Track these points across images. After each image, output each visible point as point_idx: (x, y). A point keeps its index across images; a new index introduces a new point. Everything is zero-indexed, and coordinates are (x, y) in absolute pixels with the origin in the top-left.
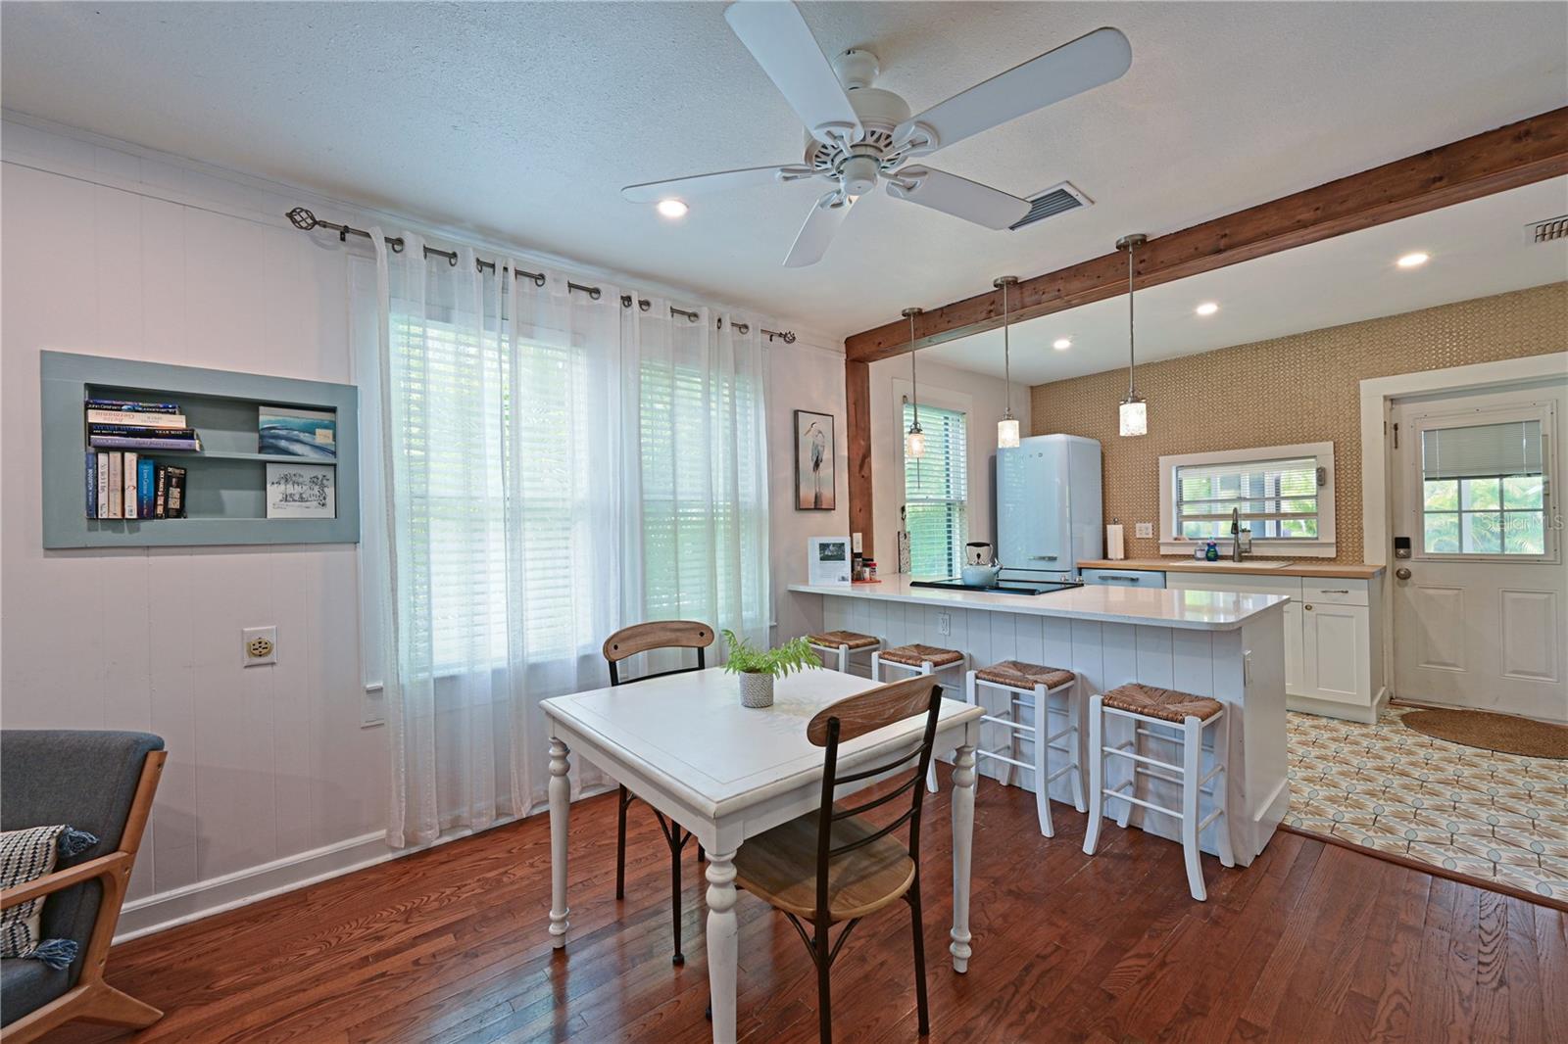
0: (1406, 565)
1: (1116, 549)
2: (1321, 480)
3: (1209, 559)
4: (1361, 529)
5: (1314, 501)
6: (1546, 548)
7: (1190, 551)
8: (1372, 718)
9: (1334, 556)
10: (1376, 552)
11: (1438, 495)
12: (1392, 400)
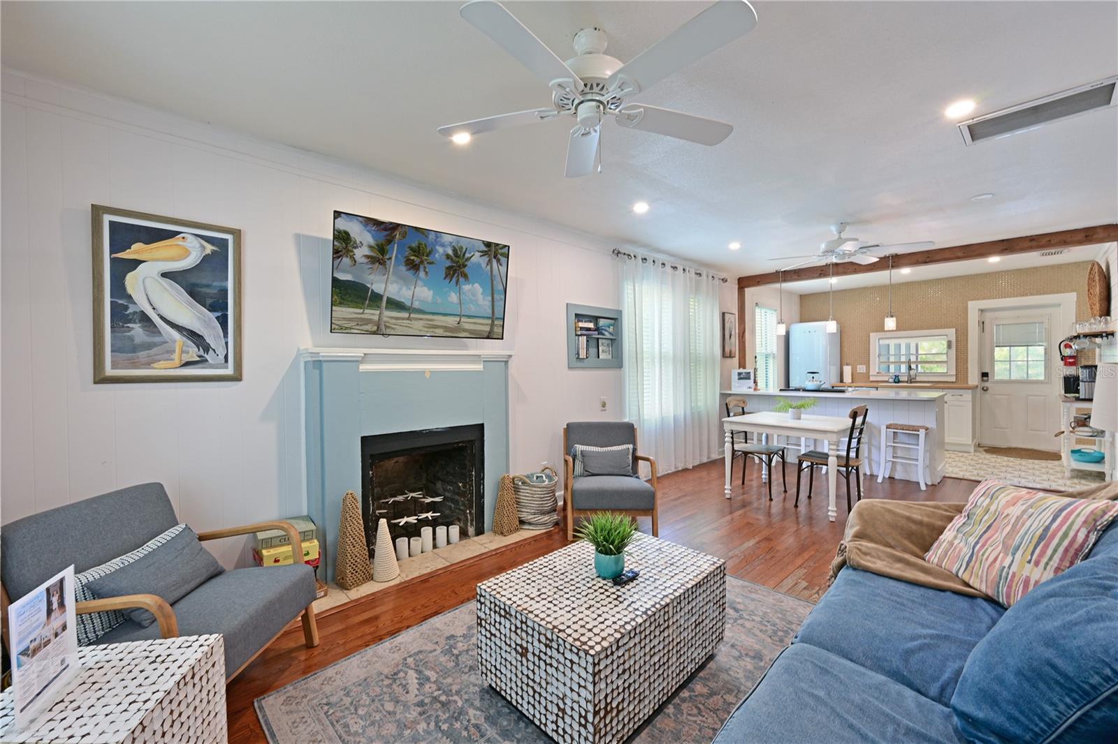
0: (986, 384)
1: (847, 378)
2: (949, 346)
3: (895, 382)
4: (967, 368)
5: (945, 356)
6: (1045, 378)
7: (886, 379)
8: (972, 450)
9: (954, 380)
10: (974, 379)
11: (1000, 353)
12: (982, 311)
